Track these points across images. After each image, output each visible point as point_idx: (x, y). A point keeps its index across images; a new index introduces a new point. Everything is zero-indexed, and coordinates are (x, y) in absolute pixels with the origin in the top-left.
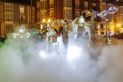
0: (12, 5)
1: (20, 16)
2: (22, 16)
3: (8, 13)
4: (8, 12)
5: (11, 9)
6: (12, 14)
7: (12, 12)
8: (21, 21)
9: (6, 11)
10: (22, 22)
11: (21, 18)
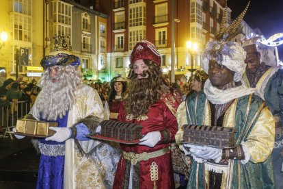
0: (70, 7)
1: (83, 36)
2: (86, 37)
3: (62, 25)
4: (63, 22)
5: (68, 16)
6: (70, 29)
7: (70, 24)
8: (84, 47)
9: (59, 21)
10: (85, 50)
11: (84, 41)
